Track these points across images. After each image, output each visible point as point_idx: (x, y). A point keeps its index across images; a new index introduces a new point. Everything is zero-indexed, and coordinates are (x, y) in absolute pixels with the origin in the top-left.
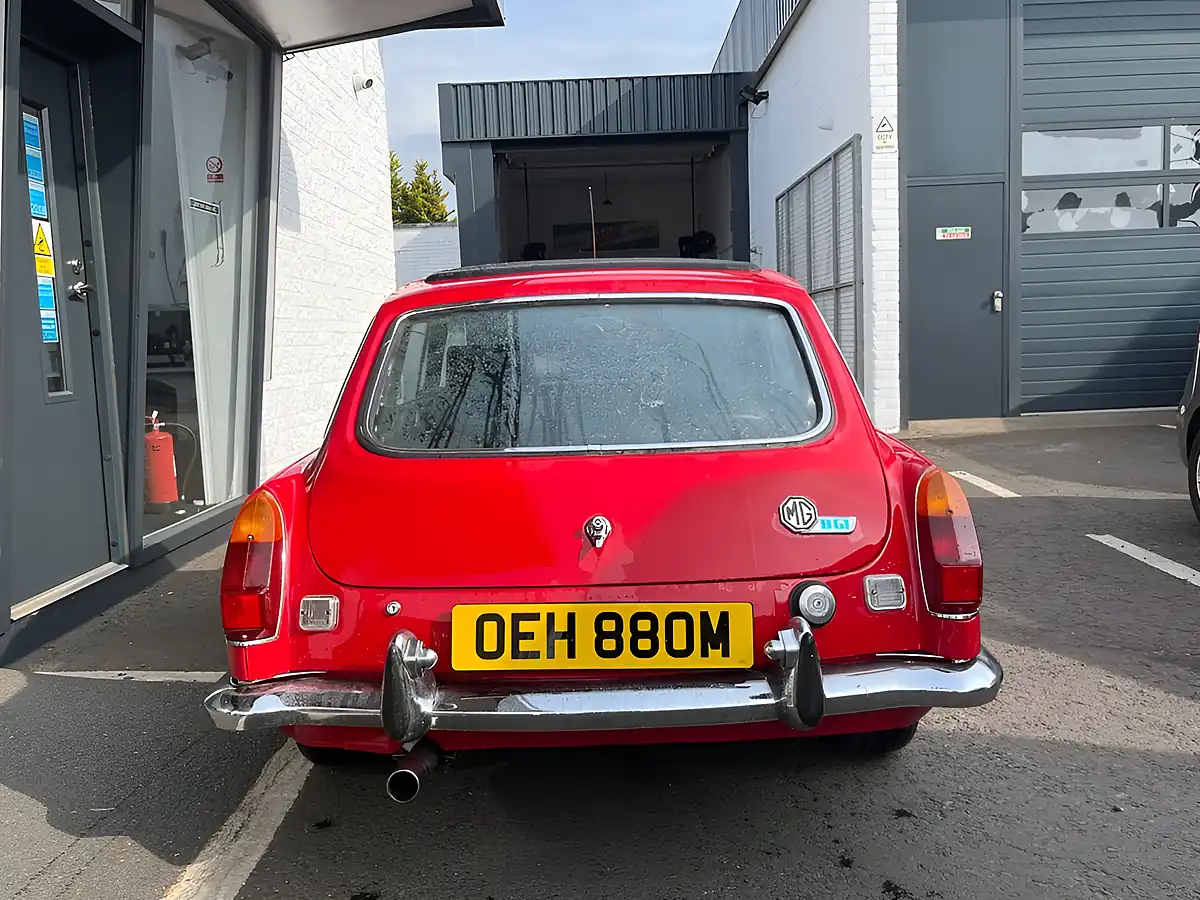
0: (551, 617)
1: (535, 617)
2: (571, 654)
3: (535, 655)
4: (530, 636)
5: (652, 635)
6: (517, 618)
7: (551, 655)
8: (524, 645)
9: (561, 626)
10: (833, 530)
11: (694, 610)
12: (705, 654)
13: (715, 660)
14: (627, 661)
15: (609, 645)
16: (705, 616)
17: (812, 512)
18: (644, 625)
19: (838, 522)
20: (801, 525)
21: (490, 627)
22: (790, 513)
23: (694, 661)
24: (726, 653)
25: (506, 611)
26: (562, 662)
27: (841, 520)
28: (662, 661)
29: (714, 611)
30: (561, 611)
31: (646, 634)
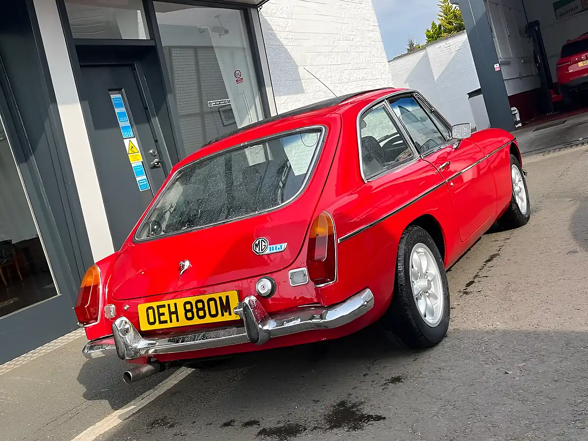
0: (169, 305)
1: (164, 306)
2: (178, 320)
3: (166, 322)
4: (163, 314)
5: (203, 309)
6: (158, 307)
7: (171, 322)
8: (163, 318)
9: (173, 309)
10: (275, 251)
11: (216, 296)
12: (223, 315)
13: (227, 318)
14: (196, 321)
15: (189, 315)
16: (220, 298)
17: (266, 244)
18: (200, 305)
19: (277, 247)
20: (261, 251)
21: (151, 311)
22: (256, 246)
23: (219, 319)
24: (230, 314)
25: (155, 304)
26: (175, 324)
27: (278, 246)
28: (208, 320)
29: (223, 296)
30: (172, 302)
31: (201, 309)
